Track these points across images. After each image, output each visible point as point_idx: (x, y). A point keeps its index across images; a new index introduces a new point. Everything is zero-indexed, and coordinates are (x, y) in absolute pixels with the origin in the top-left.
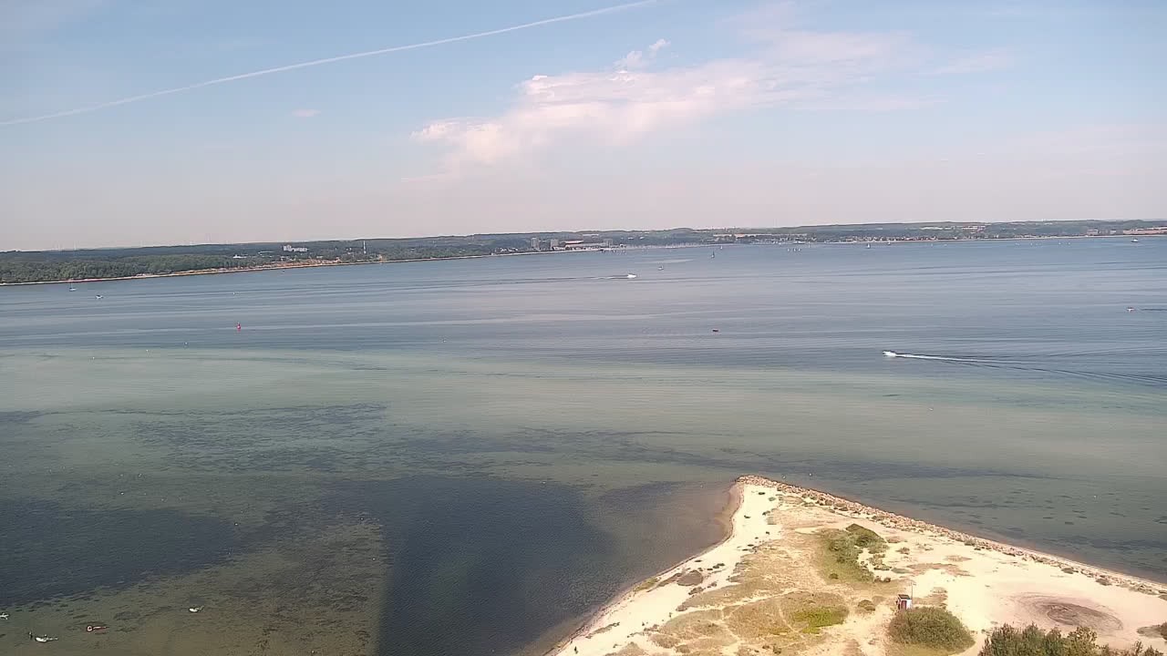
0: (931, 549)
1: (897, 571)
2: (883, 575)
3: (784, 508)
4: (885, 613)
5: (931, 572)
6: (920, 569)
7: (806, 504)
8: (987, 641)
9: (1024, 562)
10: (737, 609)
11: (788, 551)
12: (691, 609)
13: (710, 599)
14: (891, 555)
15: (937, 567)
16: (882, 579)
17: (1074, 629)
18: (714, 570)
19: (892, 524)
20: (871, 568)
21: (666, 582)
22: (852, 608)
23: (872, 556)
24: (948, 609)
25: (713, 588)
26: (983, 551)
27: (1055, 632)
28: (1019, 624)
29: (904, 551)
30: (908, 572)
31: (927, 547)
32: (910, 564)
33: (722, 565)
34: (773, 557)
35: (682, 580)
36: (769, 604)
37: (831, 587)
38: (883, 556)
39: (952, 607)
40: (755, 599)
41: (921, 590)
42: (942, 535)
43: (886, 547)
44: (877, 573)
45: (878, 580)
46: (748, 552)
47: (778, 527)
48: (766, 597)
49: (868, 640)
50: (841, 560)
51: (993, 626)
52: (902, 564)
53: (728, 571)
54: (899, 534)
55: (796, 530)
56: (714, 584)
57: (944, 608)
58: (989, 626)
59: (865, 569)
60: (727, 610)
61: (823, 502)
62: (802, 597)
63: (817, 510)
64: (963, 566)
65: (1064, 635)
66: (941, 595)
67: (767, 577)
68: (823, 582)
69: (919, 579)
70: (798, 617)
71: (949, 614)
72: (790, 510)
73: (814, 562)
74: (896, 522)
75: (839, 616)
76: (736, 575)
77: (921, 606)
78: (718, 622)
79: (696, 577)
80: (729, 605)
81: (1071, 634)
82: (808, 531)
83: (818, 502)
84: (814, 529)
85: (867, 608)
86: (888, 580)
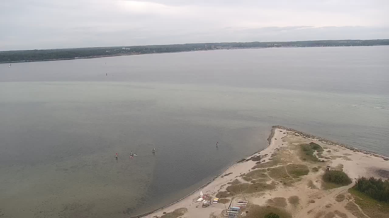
0: (339, 151)
1: (326, 158)
2: (322, 159)
3: (288, 136)
4: (321, 172)
5: (338, 159)
6: (334, 158)
7: (296, 135)
8: (356, 182)
9: (370, 156)
10: (272, 169)
11: (290, 151)
12: (257, 169)
13: (262, 166)
14: (325, 153)
15: (340, 157)
16: (321, 161)
17: (387, 179)
18: (265, 156)
19: (325, 143)
20: (317, 157)
21: (249, 160)
22: (310, 170)
23: (318, 153)
24: (343, 171)
25: (264, 162)
26: (357, 152)
27: (380, 180)
28: (367, 177)
29: (329, 151)
30: (330, 158)
31: (337, 150)
32: (330, 156)
33: (267, 155)
34: (284, 152)
35: (254, 159)
36: (283, 167)
37: (304, 163)
38: (322, 153)
39: (344, 170)
40: (278, 166)
41: (334, 164)
42: (342, 147)
43: (323, 150)
44: (320, 159)
45: (320, 161)
46: (276, 151)
47: (287, 142)
48: (281, 166)
49: (316, 181)
50: (307, 154)
51: (359, 177)
52: (328, 156)
53: (269, 157)
54: (327, 146)
55: (292, 144)
56: (264, 161)
57: (342, 171)
58: (357, 177)
59: (315, 157)
60: (268, 170)
61: (302, 135)
62: (294, 166)
63: (300, 137)
64: (349, 157)
65: (383, 181)
66: (342, 166)
67: (282, 159)
68: (301, 161)
69: (333, 161)
70: (291, 172)
71: (344, 173)
72: (291, 137)
73: (298, 155)
74: (326, 142)
75: (306, 172)
76: (272, 158)
77: (334, 170)
78: (266, 173)
79: (258, 158)
80: (269, 168)
81: (386, 181)
82: (296, 144)
83: (300, 135)
84: (298, 144)
85: (316, 170)
86: (323, 161)
